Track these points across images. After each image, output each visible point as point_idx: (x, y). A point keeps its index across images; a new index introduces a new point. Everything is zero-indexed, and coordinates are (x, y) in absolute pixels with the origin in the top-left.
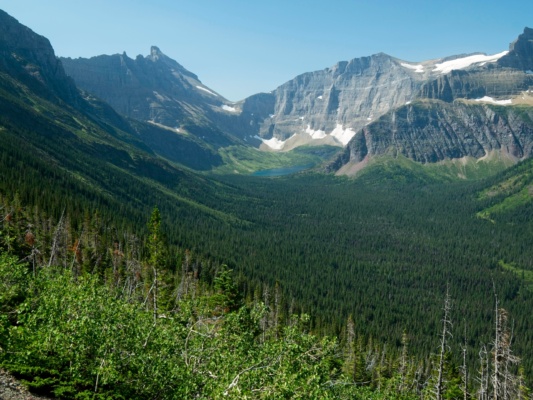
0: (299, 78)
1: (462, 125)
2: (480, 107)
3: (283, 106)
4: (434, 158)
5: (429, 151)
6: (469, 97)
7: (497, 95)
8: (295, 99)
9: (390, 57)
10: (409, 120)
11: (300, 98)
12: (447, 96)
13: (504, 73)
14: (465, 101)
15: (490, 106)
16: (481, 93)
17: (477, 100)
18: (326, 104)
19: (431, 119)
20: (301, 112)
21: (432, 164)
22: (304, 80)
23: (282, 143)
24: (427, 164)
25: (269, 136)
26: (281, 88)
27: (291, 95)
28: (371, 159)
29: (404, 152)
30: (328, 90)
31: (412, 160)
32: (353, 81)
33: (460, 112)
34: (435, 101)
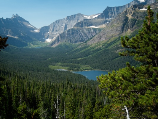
0: (56, 21)
1: (85, 34)
2: (90, 29)
3: (52, 29)
4: (76, 42)
5: (75, 41)
6: (88, 26)
7: (96, 25)
8: (55, 27)
9: (81, 14)
10: (71, 32)
11: (56, 27)
12: (82, 26)
13: (99, 19)
14: (86, 27)
15: (93, 28)
16: (91, 25)
17: (90, 27)
18: (63, 29)
19: (76, 32)
20: (57, 31)
21: (75, 44)
22: (57, 22)
23: (51, 40)
24: (74, 44)
25: (47, 38)
26: (51, 24)
27: (54, 26)
28: (60, 43)
29: (68, 41)
30: (64, 25)
31: (70, 42)
32: (71, 22)
33: (85, 30)
34: (78, 27)
